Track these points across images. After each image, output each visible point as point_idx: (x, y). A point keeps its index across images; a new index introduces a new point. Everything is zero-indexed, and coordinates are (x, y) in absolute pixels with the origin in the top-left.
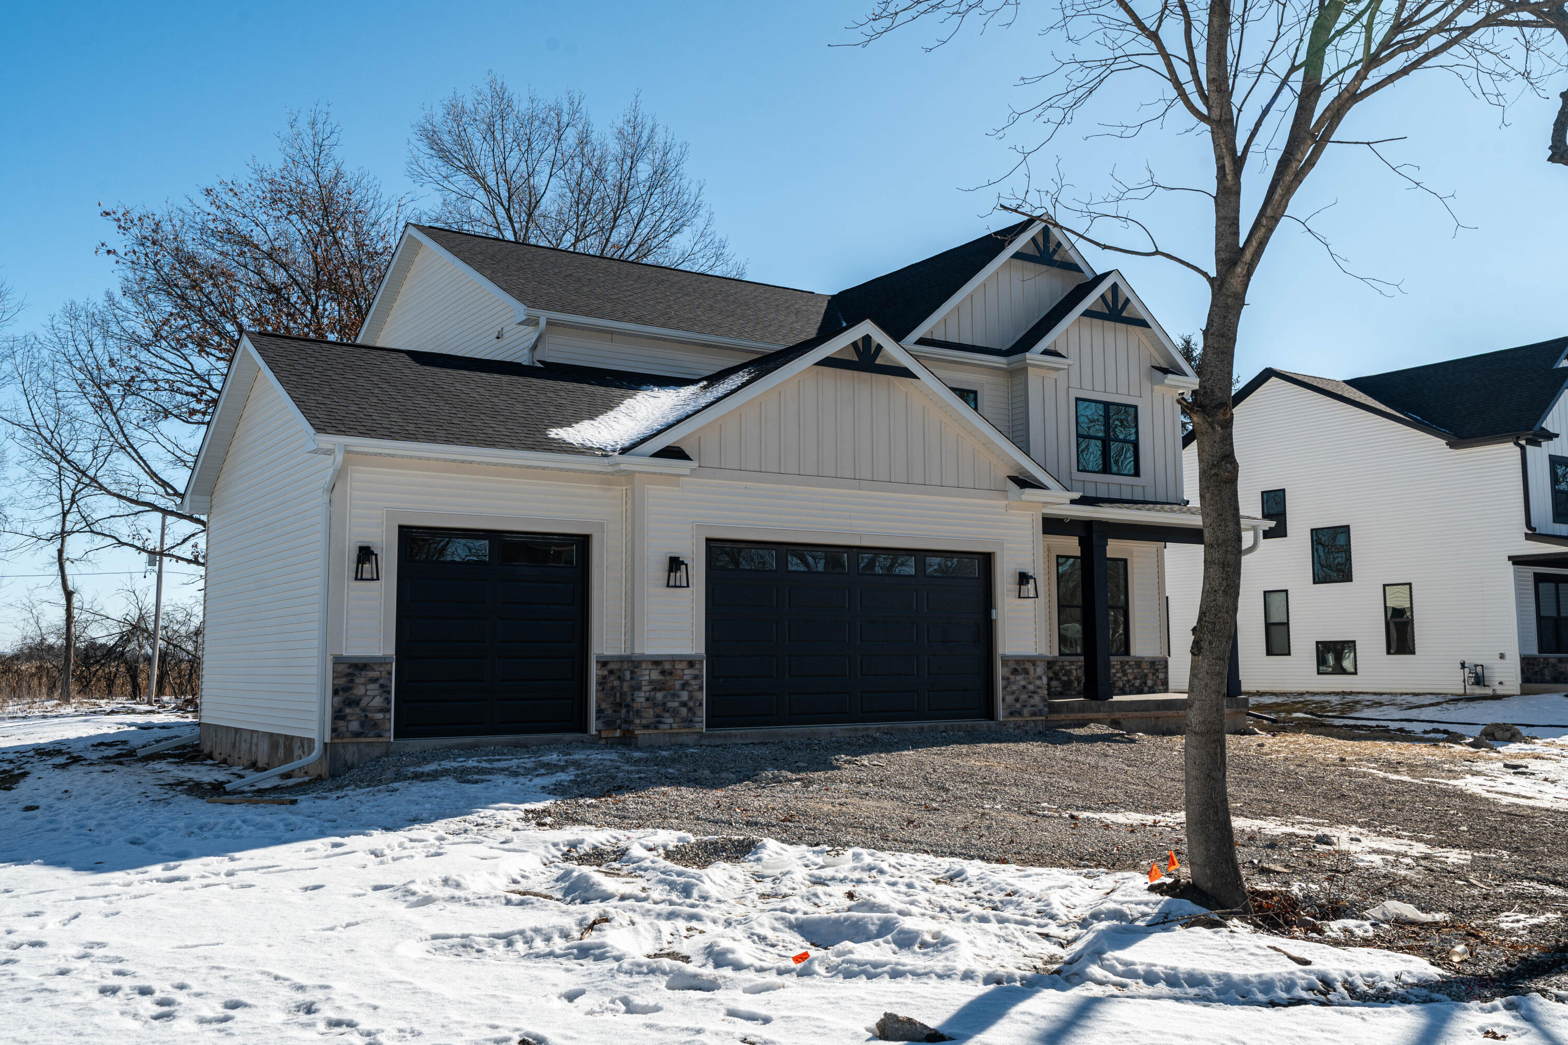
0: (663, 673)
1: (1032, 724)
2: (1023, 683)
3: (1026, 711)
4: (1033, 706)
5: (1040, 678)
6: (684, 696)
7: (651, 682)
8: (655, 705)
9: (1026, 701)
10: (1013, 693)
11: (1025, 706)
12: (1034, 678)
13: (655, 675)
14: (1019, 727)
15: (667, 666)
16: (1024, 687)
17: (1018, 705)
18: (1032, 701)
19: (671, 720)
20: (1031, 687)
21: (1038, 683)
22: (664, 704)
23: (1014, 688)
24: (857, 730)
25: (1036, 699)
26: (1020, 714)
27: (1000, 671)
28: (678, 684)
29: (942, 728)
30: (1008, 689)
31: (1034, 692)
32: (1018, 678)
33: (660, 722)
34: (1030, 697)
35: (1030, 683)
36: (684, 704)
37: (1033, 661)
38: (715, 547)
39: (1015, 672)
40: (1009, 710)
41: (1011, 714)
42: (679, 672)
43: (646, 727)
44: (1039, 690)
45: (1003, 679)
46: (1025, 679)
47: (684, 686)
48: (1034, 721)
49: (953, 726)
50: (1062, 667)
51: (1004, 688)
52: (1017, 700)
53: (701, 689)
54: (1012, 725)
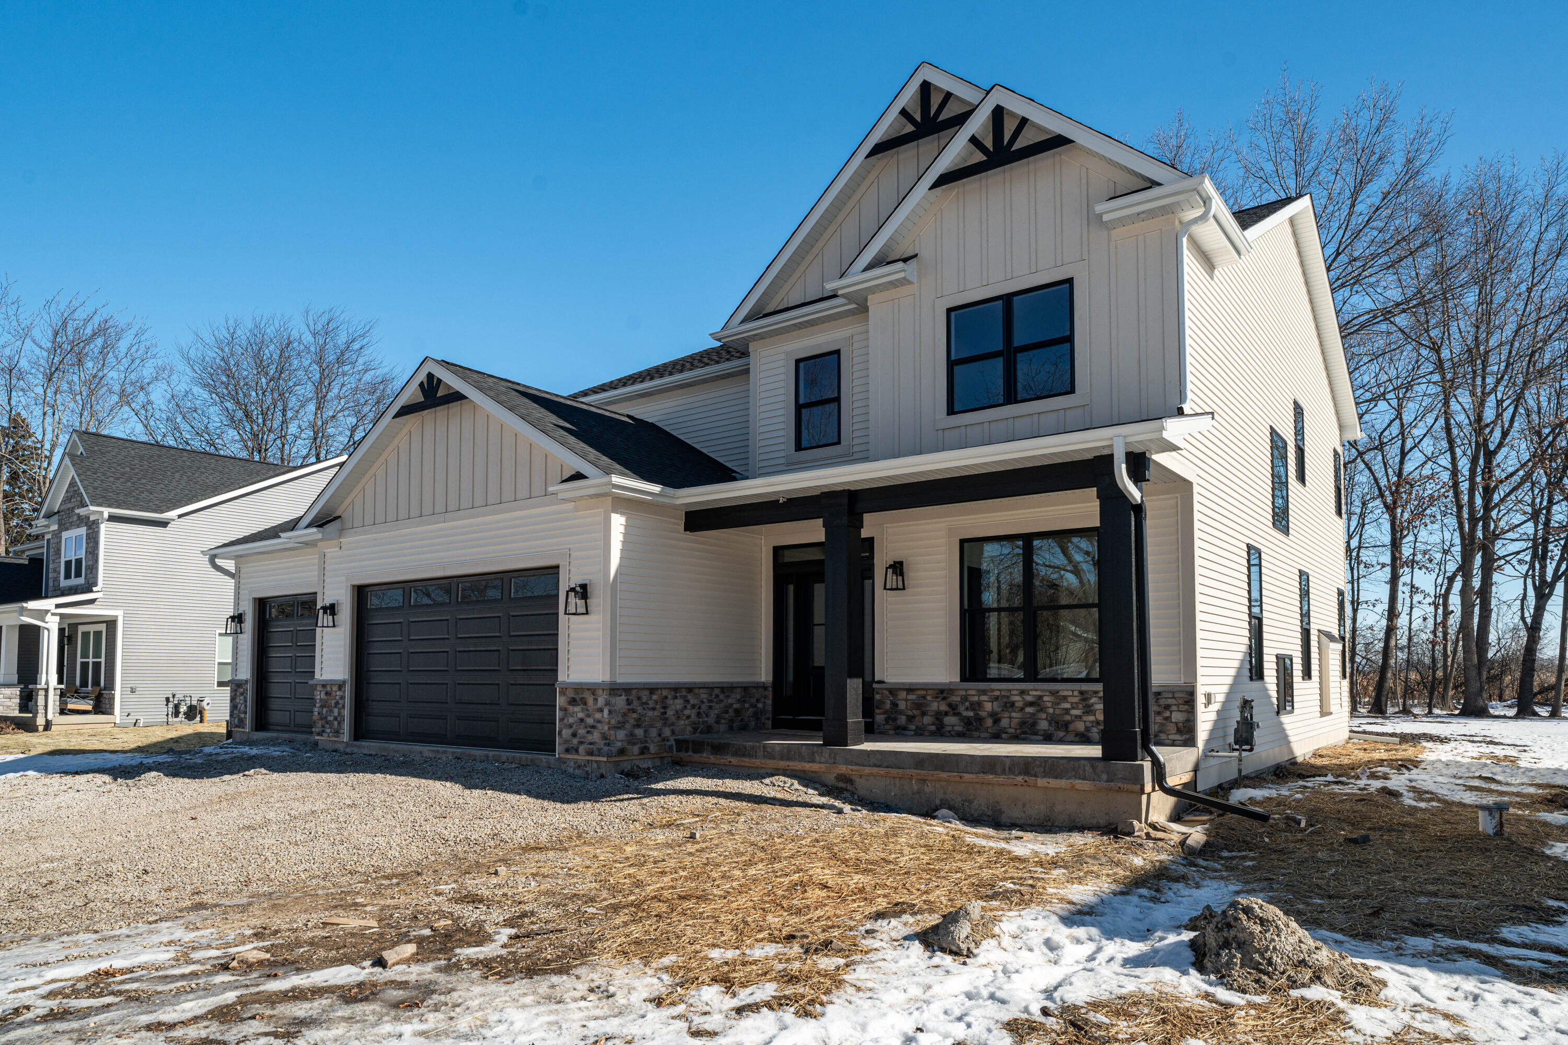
0: (327, 694)
1: (595, 765)
2: (580, 715)
3: (582, 749)
4: (591, 744)
5: (601, 710)
6: (336, 711)
7: (321, 700)
8: (322, 719)
9: (584, 737)
10: (571, 726)
11: (581, 743)
12: (594, 710)
13: (323, 696)
14: (579, 767)
15: (329, 689)
16: (582, 720)
17: (575, 741)
18: (590, 738)
19: (328, 731)
20: (590, 721)
21: (598, 716)
22: (326, 718)
23: (571, 720)
24: (438, 752)
25: (596, 736)
26: (577, 751)
27: (560, 701)
28: (333, 702)
29: (504, 759)
30: (565, 721)
31: (593, 727)
32: (577, 709)
33: (324, 731)
34: (588, 732)
35: (588, 716)
36: (336, 719)
37: (592, 689)
38: (361, 592)
39: (573, 702)
40: (566, 746)
41: (567, 751)
42: (334, 694)
43: (318, 734)
44: (599, 725)
45: (560, 709)
46: (583, 710)
47: (337, 703)
48: (596, 762)
49: (514, 757)
50: (965, 699)
51: (561, 720)
52: (574, 735)
53: (344, 707)
54: (572, 764)
